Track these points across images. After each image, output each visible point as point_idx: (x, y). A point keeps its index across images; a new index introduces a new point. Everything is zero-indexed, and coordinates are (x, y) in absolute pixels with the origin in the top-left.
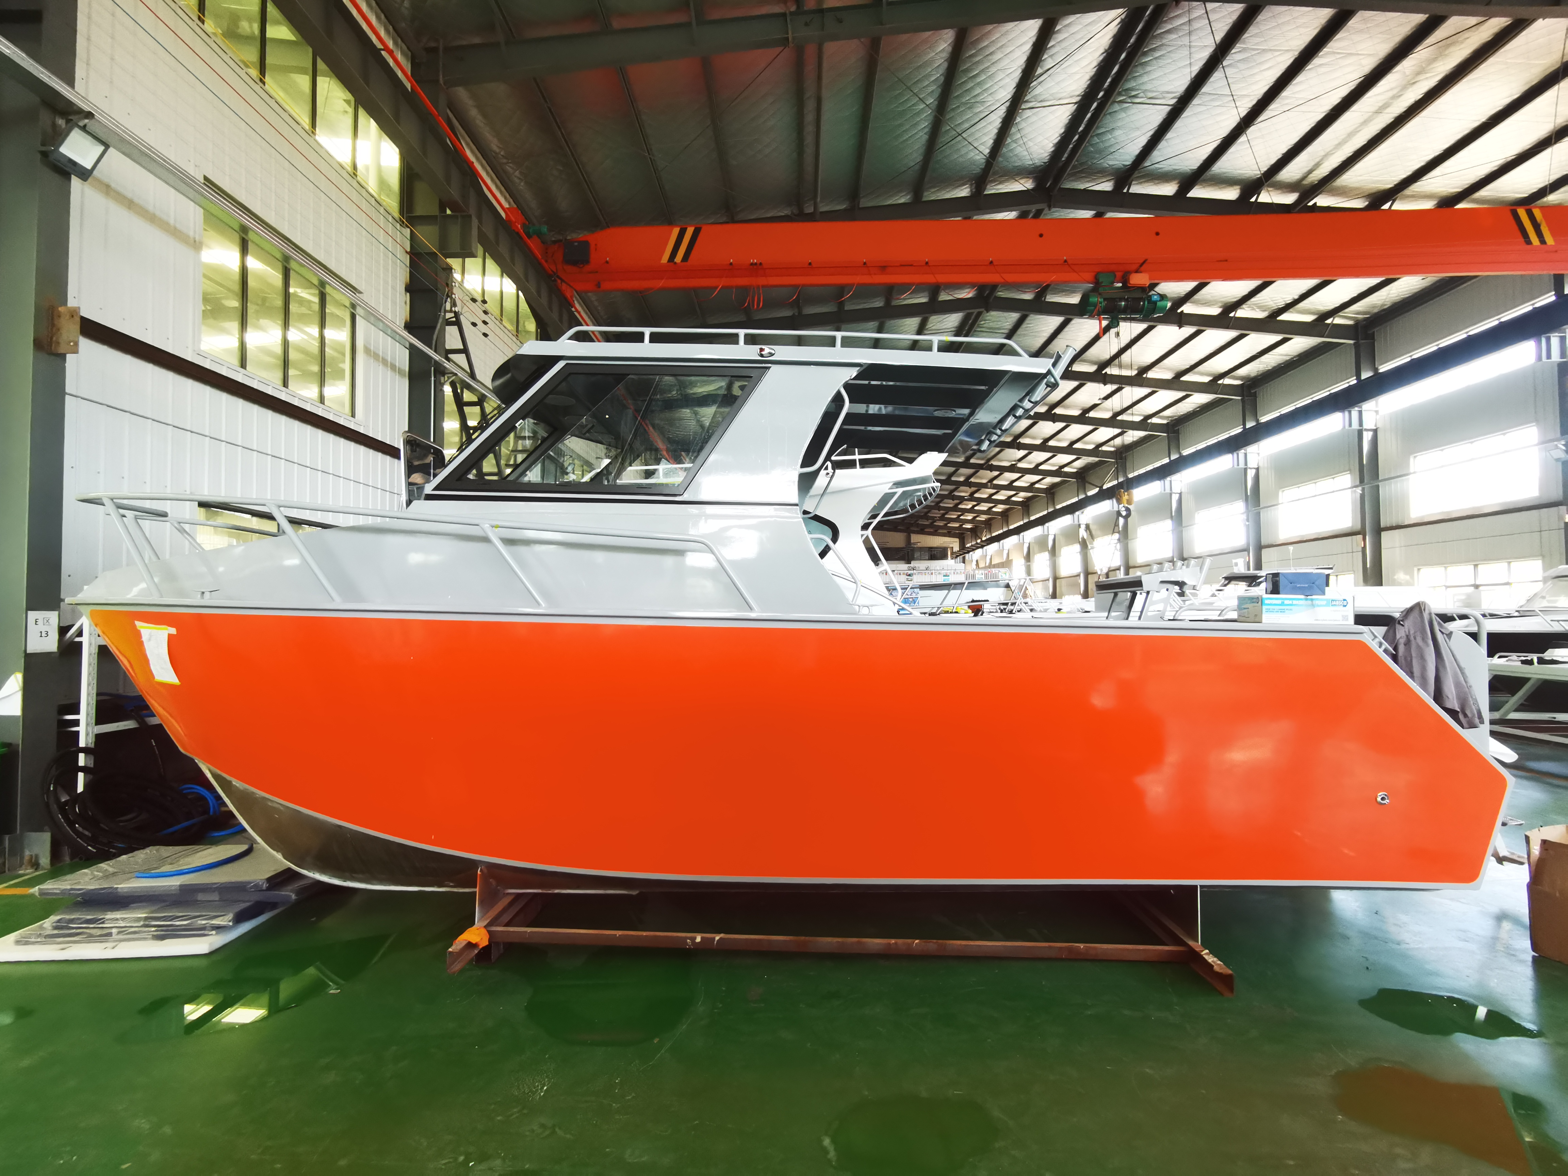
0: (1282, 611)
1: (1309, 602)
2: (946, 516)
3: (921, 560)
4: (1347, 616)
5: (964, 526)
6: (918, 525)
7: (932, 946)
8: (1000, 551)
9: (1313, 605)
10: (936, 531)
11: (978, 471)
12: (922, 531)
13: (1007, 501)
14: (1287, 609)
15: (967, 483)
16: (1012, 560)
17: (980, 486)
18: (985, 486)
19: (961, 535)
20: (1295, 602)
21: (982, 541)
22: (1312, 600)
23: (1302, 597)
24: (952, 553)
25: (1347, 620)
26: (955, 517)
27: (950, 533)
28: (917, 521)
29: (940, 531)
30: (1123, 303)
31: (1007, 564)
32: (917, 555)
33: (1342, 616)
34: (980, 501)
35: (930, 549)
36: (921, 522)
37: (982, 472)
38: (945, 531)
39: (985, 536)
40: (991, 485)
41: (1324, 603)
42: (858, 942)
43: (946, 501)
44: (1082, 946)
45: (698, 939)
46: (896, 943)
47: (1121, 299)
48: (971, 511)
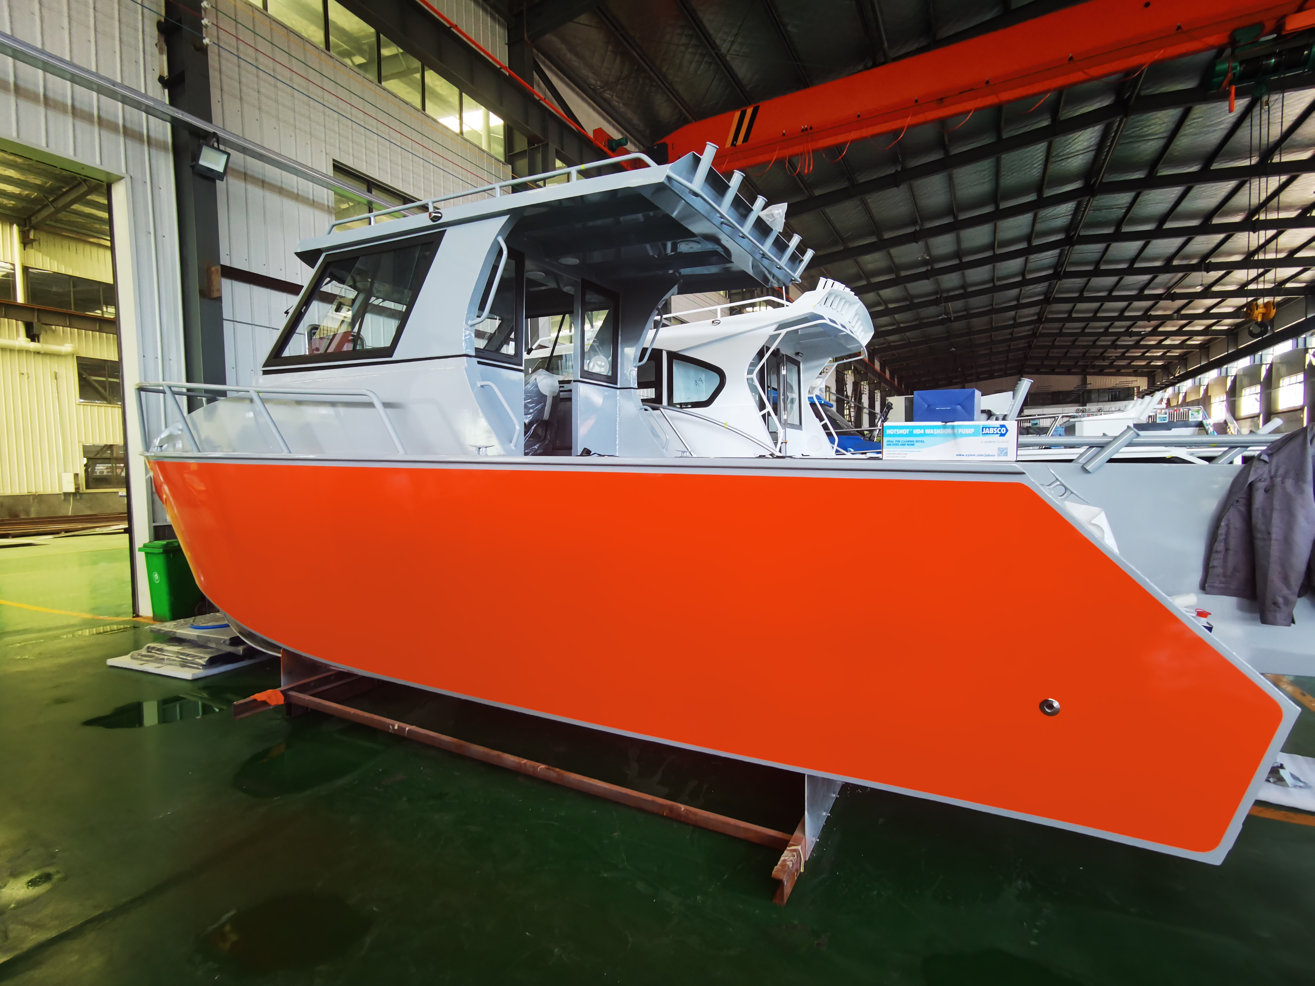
0: (911, 444)
1: (949, 431)
2: (1127, 355)
3: (1098, 402)
4: (1007, 448)
5: (1152, 364)
6: (1094, 367)
7: (554, 773)
8: (1197, 388)
9: (954, 435)
10: (1119, 371)
11: (1158, 302)
12: (1101, 372)
13: (1207, 331)
14: (917, 441)
15: (1146, 317)
16: (1210, 396)
17: (1164, 319)
18: (1169, 318)
19: (1150, 374)
20: (927, 431)
21: (1175, 377)
22: (953, 427)
23: (939, 423)
24: (1139, 392)
25: (1006, 454)
26: (1139, 354)
27: (1137, 372)
28: (1092, 362)
29: (1123, 371)
30: (1273, 60)
31: (1205, 402)
32: (1093, 396)
33: (999, 449)
34: (1168, 334)
35: (1110, 390)
36: (1098, 363)
37: (1162, 303)
38: (1131, 371)
39: (1179, 373)
40: (1178, 316)
41: (971, 431)
42: (498, 755)
43: (1123, 338)
44: (683, 807)
45: (396, 727)
46: (525, 764)
47: (1269, 57)
48: (1159, 346)
